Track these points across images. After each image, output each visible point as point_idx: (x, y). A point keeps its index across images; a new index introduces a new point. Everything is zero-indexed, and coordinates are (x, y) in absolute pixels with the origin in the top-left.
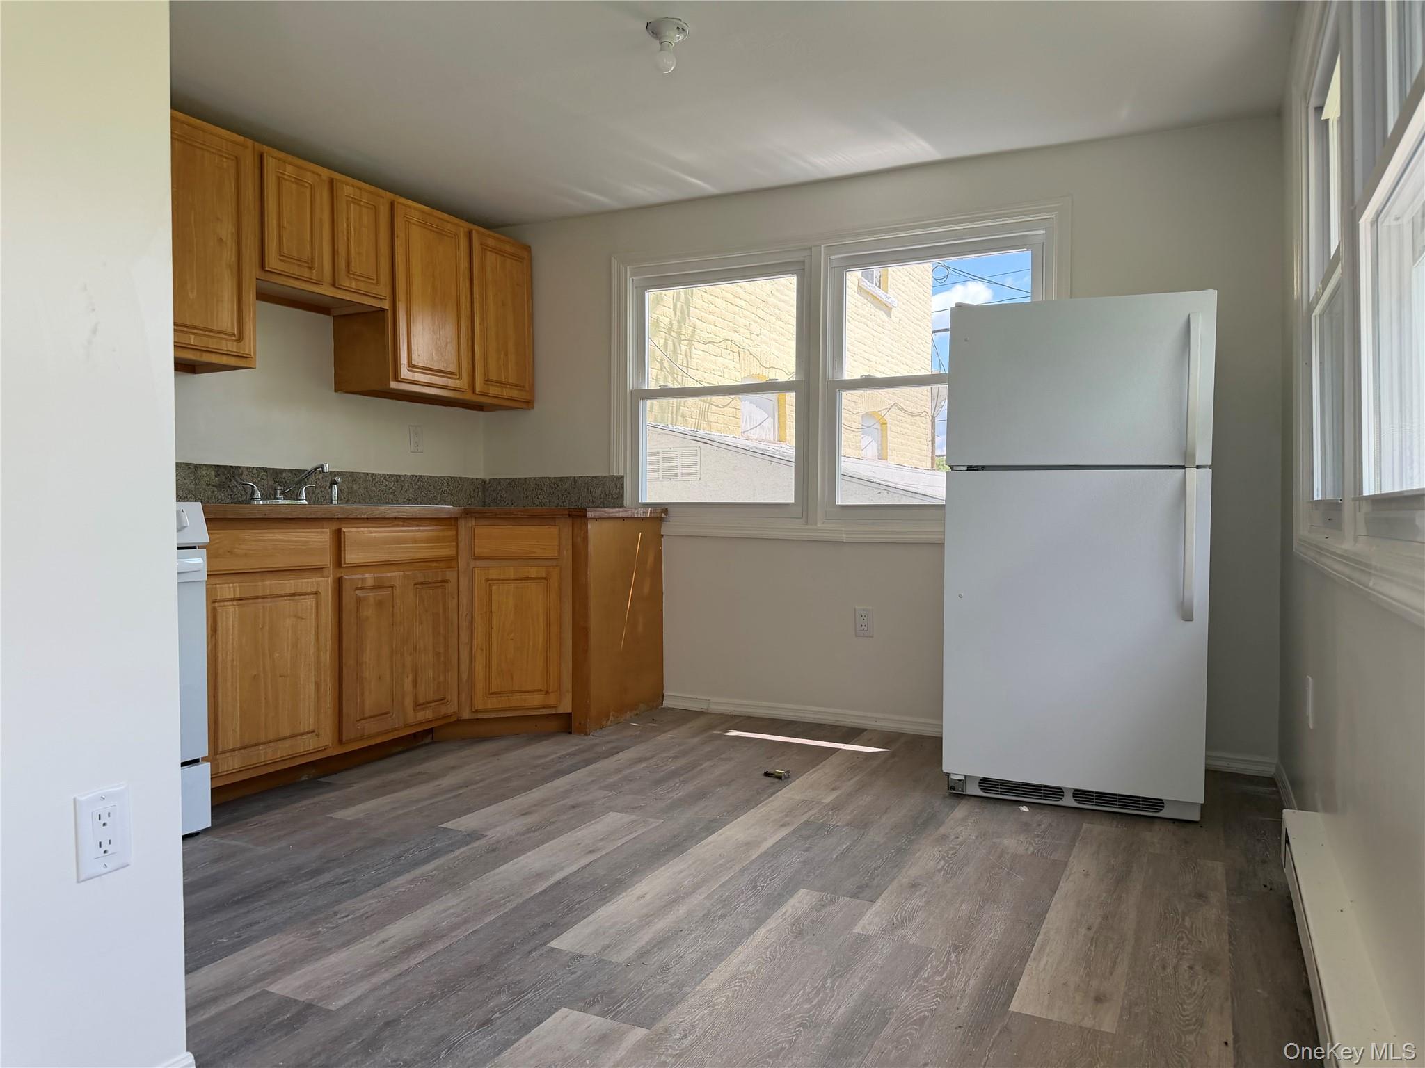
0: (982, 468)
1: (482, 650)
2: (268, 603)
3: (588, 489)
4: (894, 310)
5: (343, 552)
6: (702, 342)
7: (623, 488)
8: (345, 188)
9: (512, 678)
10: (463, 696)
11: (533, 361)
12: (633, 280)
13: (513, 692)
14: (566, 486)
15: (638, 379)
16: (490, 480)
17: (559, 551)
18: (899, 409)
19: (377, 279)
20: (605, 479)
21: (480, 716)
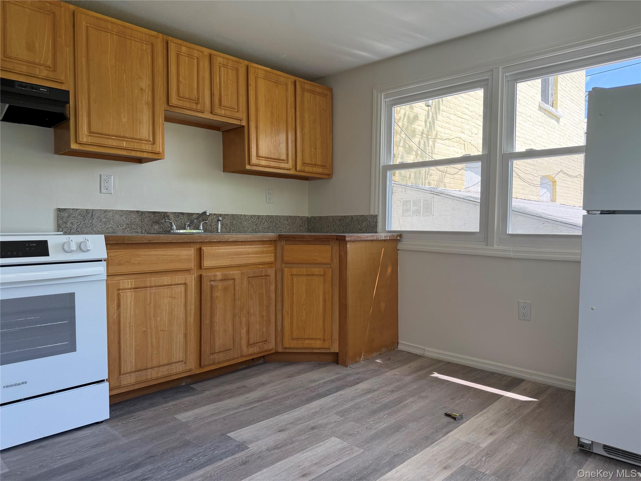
0: (614, 212)
1: (288, 314)
2: (154, 290)
3: (358, 222)
4: (561, 119)
5: (202, 260)
6: (442, 139)
7: (377, 222)
8: (218, 58)
9: (304, 330)
10: (278, 340)
11: (332, 150)
12: (385, 101)
13: (305, 339)
14: (347, 221)
15: (387, 159)
16: (311, 217)
17: (332, 260)
18: (564, 174)
19: (238, 109)
20: (368, 217)
21: (287, 351)
